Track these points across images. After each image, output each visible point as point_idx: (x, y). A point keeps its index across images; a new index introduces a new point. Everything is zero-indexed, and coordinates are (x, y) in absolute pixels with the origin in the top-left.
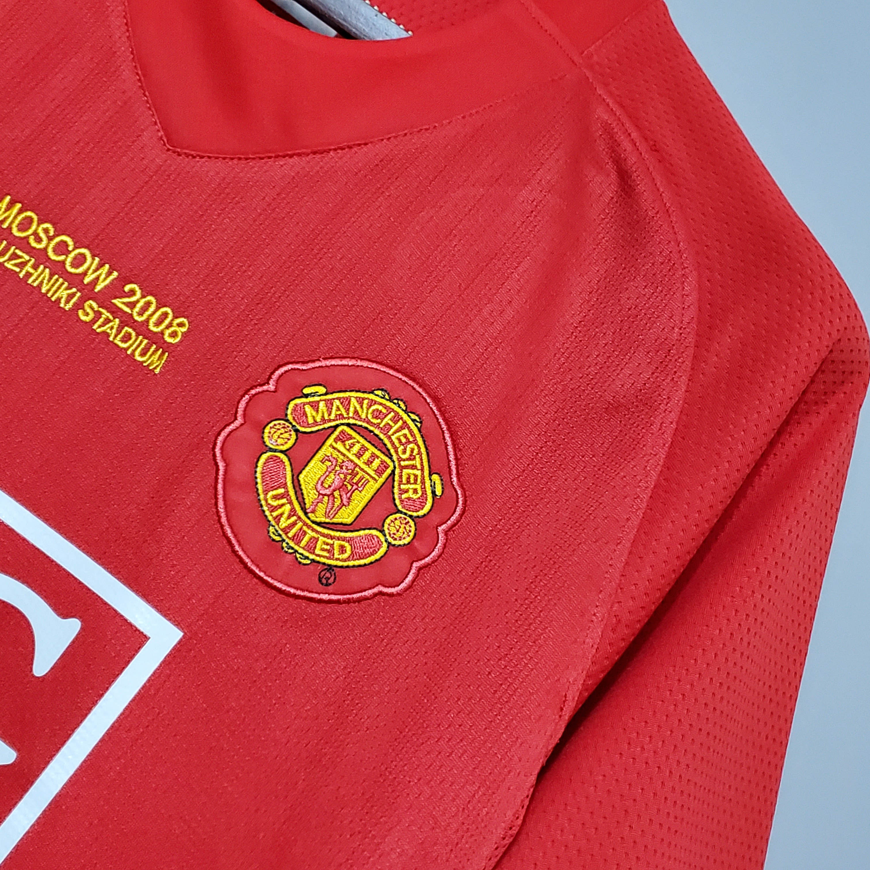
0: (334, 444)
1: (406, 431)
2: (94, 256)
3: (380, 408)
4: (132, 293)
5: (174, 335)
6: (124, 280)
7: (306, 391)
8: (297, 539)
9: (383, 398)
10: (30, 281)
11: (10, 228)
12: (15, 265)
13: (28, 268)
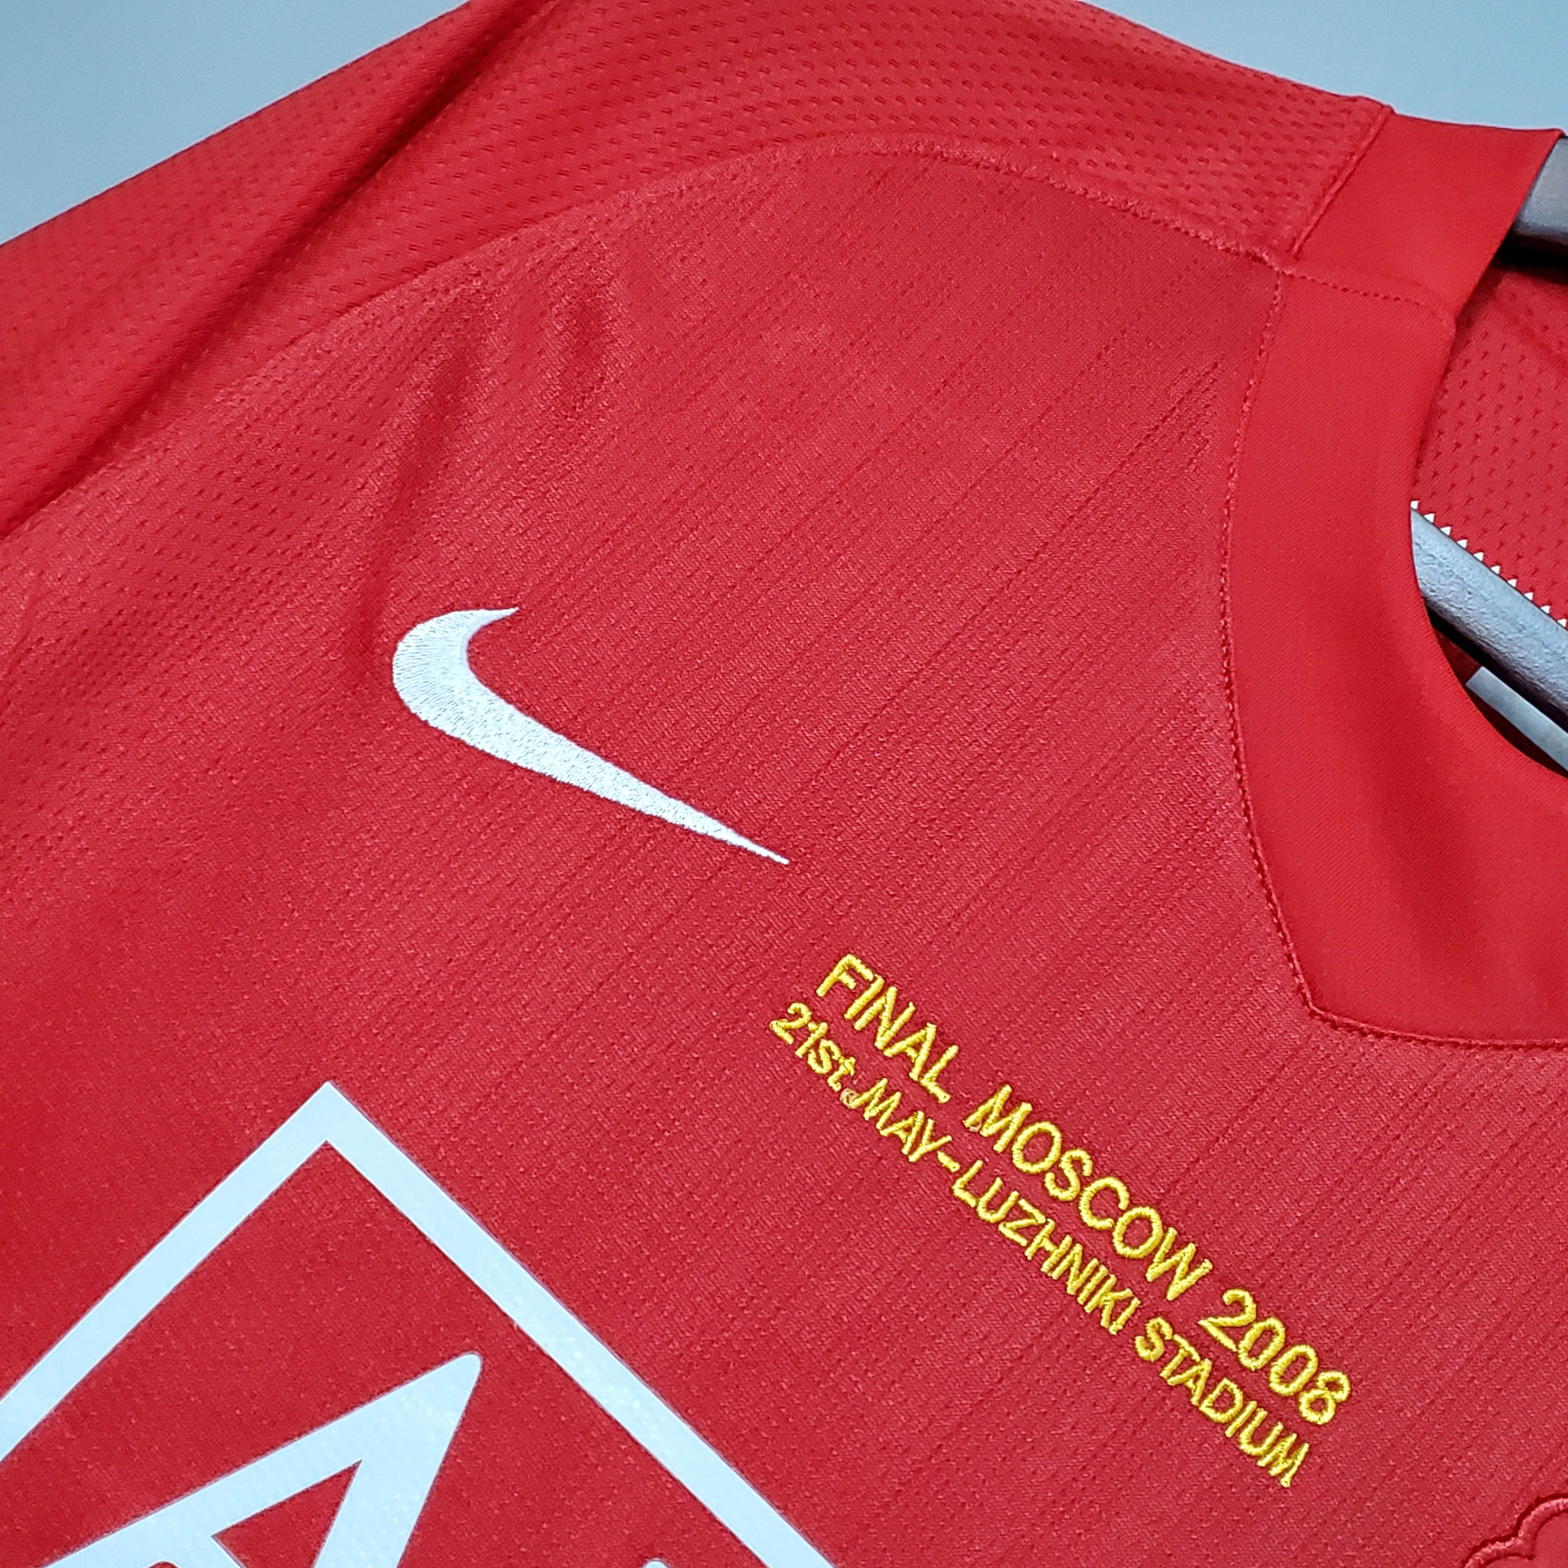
2: (1166, 1224)
4: (1239, 1307)
6: (1222, 1279)
10: (1045, 1268)
11: (1008, 1152)
12: (1019, 1231)
13: (1042, 1240)
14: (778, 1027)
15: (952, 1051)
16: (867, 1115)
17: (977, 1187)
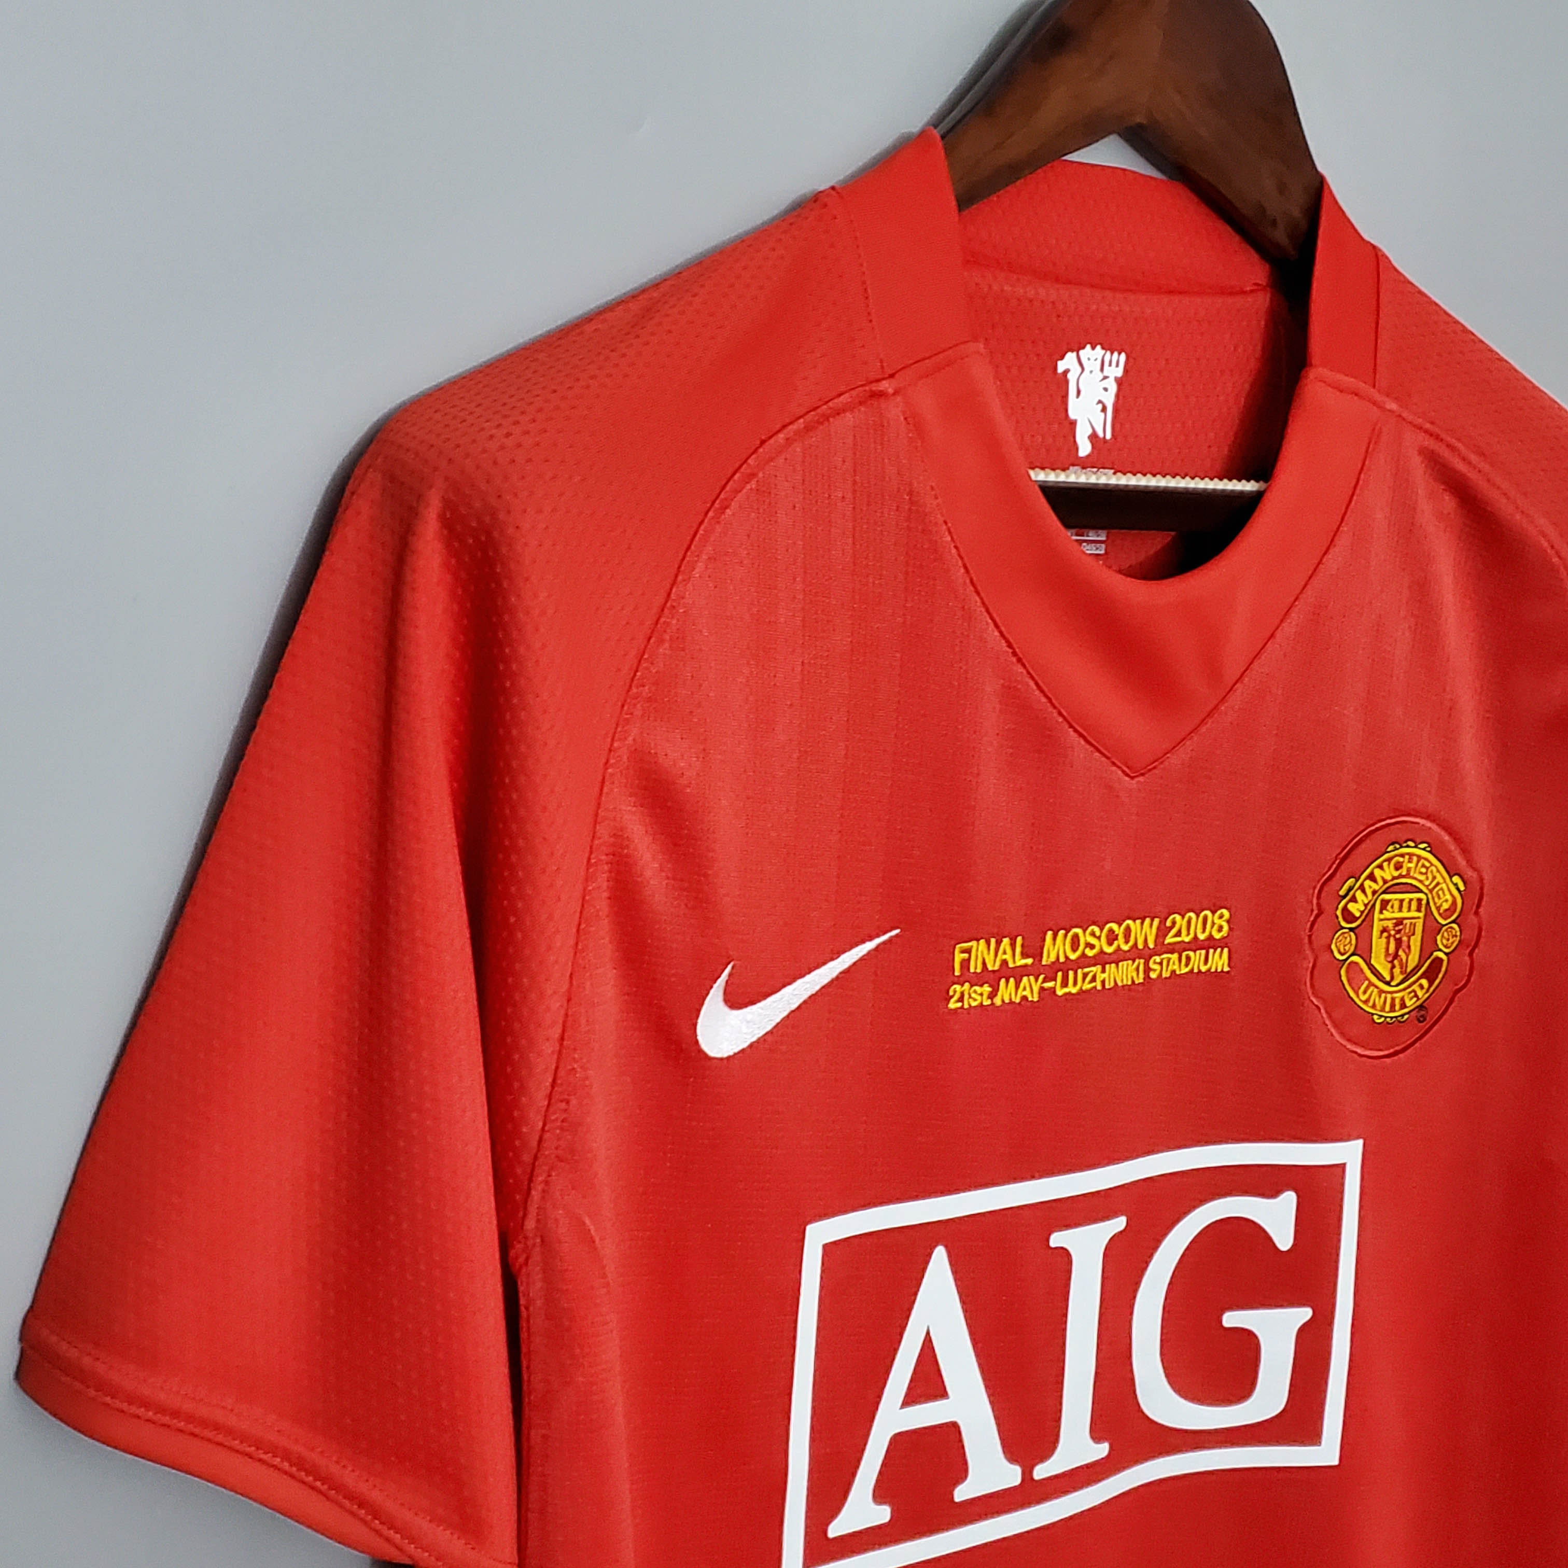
0: (1382, 917)
1: (1422, 861)
2: (1134, 920)
3: (1397, 859)
4: (1174, 923)
5: (1220, 929)
6: (1163, 922)
7: (1342, 893)
8: (1392, 1009)
9: (1396, 849)
10: (1107, 986)
11: (1067, 958)
12: (1091, 982)
13: (1101, 976)
14: (953, 1005)
15: (1019, 940)
16: (1007, 1001)
17: (1065, 984)
